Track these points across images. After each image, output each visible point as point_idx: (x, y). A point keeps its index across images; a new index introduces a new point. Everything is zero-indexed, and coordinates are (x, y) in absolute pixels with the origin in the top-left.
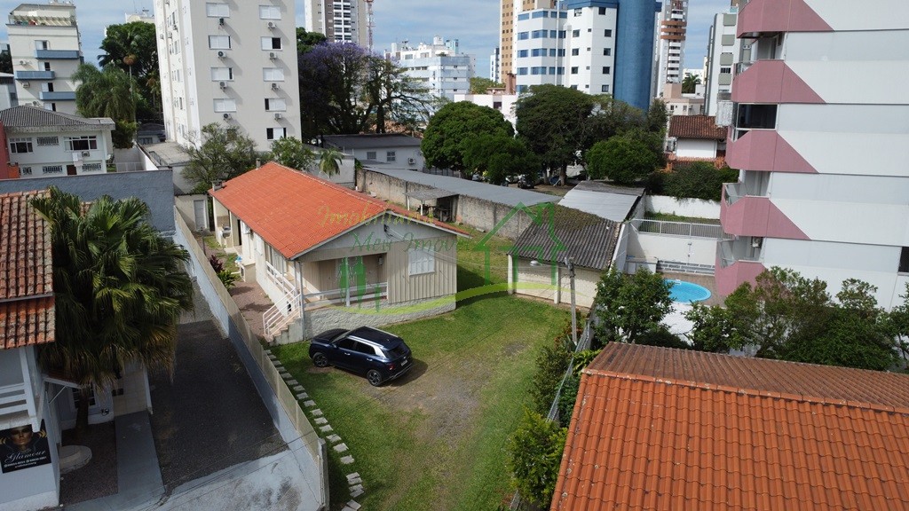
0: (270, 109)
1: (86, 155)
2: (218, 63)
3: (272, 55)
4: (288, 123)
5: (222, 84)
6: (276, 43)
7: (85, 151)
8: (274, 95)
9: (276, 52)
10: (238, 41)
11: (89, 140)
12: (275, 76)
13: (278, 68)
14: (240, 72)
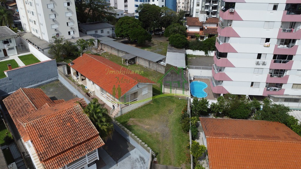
0: (69, 26)
1: (9, 45)
2: (51, 13)
3: (68, 8)
4: (74, 29)
5: (53, 20)
6: (69, 4)
7: (8, 44)
8: (70, 21)
9: (69, 7)
10: (56, 5)
11: (9, 40)
12: (69, 15)
13: (70, 12)
14: (58, 15)
